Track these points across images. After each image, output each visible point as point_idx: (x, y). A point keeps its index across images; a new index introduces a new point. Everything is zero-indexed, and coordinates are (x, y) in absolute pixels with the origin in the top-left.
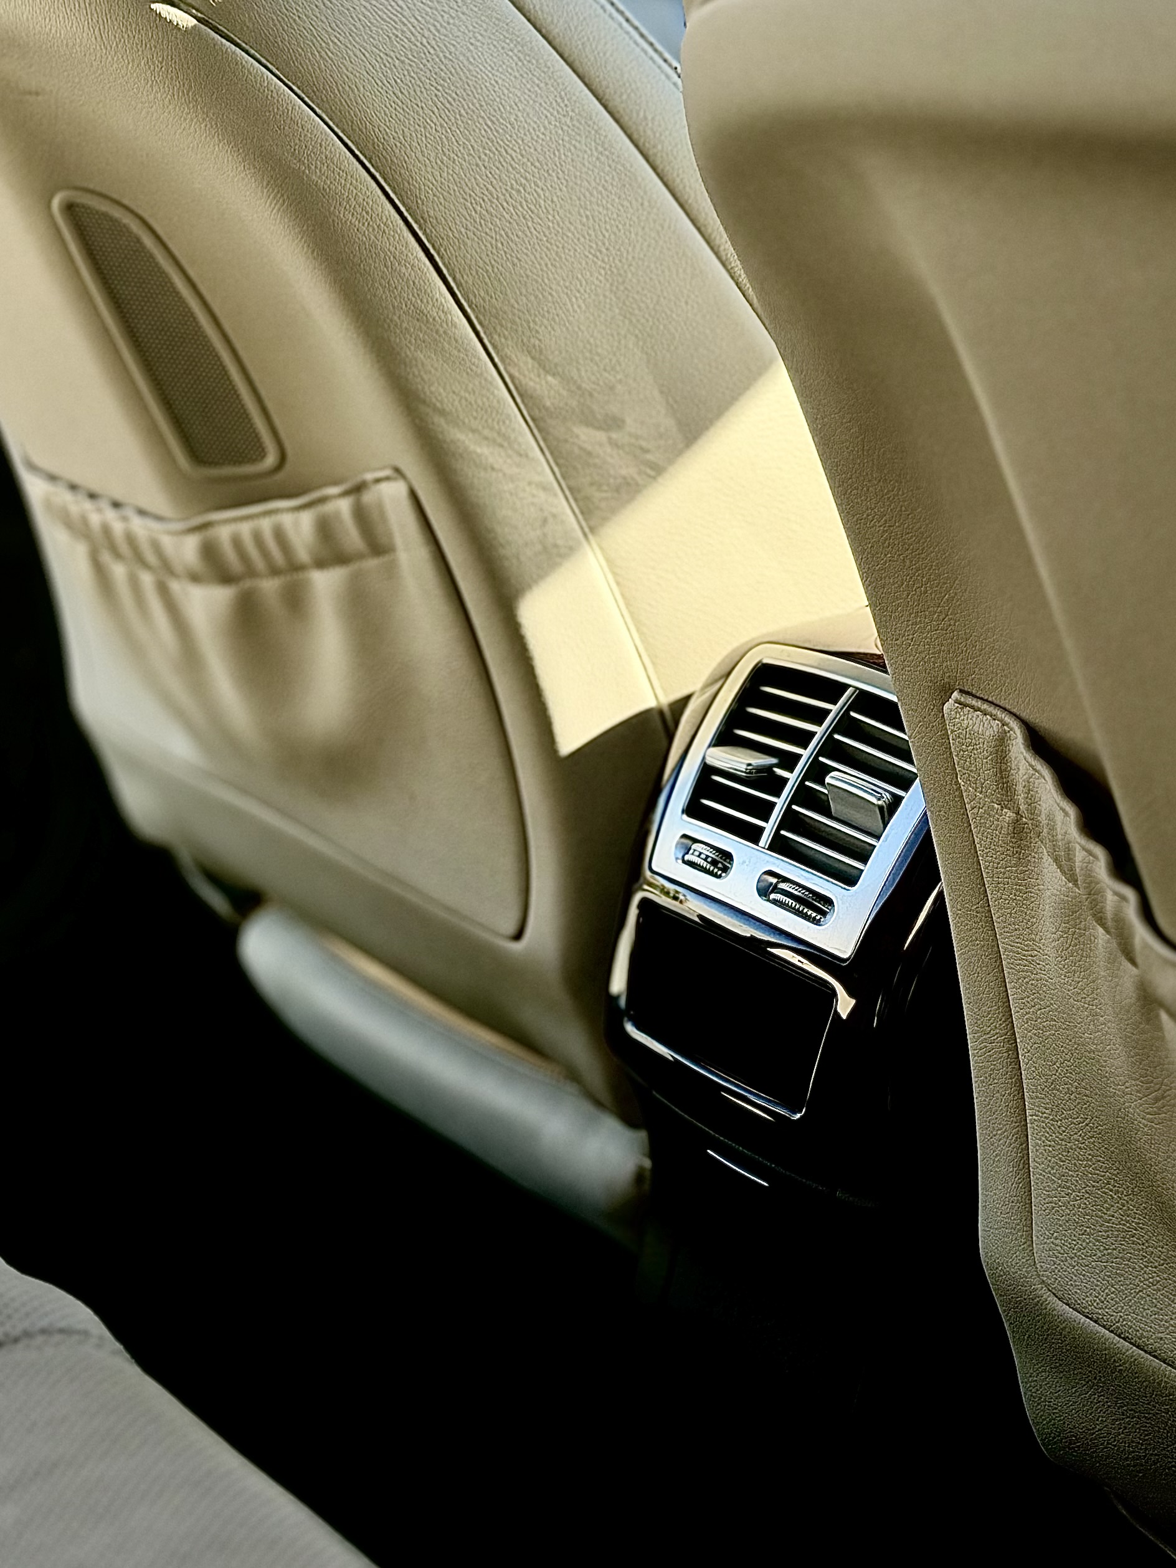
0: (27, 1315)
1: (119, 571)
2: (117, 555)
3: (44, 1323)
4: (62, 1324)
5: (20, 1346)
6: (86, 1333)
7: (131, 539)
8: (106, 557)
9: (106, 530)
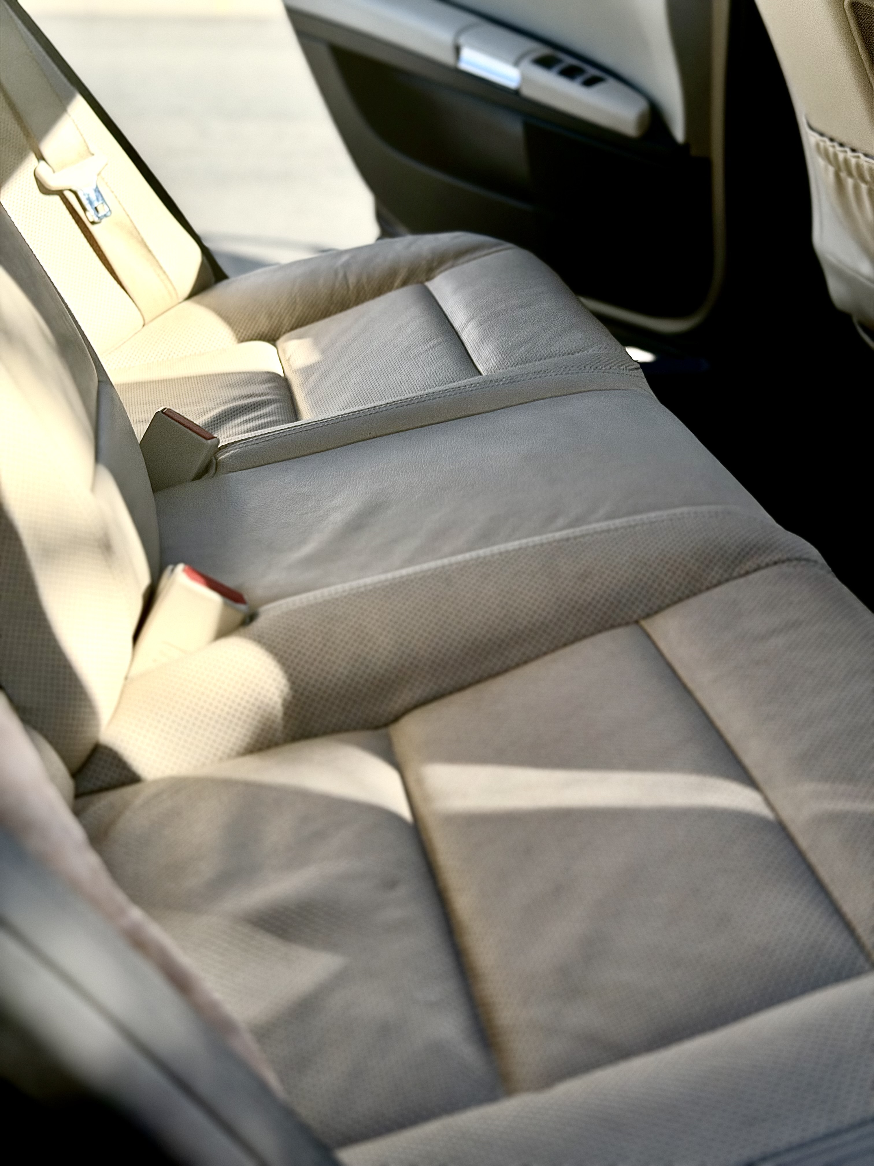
0: (789, 551)
1: (850, 182)
2: (850, 174)
3: (797, 555)
4: (806, 556)
5: (786, 564)
6: (816, 562)
7: (858, 166)
8: (843, 175)
9: (846, 161)
